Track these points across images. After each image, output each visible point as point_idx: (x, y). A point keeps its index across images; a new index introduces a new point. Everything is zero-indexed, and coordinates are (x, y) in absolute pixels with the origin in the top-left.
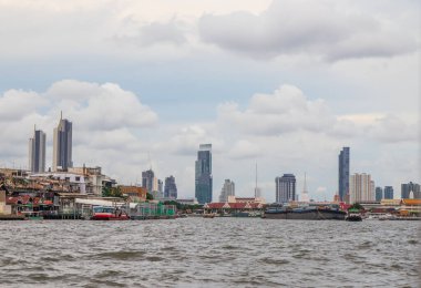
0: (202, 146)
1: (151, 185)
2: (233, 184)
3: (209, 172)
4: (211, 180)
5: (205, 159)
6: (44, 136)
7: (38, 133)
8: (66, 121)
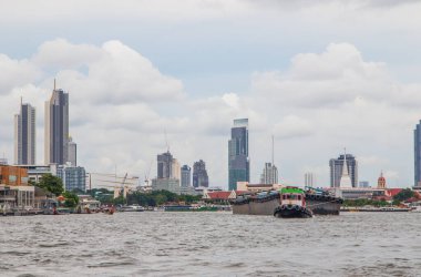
0: (236, 121)
1: (169, 172)
2: (275, 168)
3: (246, 153)
4: (247, 164)
5: (240, 138)
6: (33, 111)
7: (25, 108)
8: (61, 92)
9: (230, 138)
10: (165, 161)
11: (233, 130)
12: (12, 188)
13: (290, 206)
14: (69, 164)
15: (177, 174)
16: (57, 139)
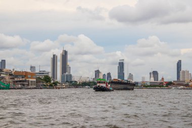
0: (120, 60)
2: (132, 75)
3: (123, 70)
4: (124, 74)
5: (121, 65)
7: (54, 56)
8: (65, 51)
9: (118, 65)
10: (97, 72)
11: (119, 63)
12: (27, 79)
13: (99, 86)
14: (67, 73)
15: (101, 77)
16: (64, 65)
